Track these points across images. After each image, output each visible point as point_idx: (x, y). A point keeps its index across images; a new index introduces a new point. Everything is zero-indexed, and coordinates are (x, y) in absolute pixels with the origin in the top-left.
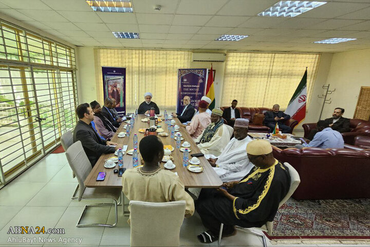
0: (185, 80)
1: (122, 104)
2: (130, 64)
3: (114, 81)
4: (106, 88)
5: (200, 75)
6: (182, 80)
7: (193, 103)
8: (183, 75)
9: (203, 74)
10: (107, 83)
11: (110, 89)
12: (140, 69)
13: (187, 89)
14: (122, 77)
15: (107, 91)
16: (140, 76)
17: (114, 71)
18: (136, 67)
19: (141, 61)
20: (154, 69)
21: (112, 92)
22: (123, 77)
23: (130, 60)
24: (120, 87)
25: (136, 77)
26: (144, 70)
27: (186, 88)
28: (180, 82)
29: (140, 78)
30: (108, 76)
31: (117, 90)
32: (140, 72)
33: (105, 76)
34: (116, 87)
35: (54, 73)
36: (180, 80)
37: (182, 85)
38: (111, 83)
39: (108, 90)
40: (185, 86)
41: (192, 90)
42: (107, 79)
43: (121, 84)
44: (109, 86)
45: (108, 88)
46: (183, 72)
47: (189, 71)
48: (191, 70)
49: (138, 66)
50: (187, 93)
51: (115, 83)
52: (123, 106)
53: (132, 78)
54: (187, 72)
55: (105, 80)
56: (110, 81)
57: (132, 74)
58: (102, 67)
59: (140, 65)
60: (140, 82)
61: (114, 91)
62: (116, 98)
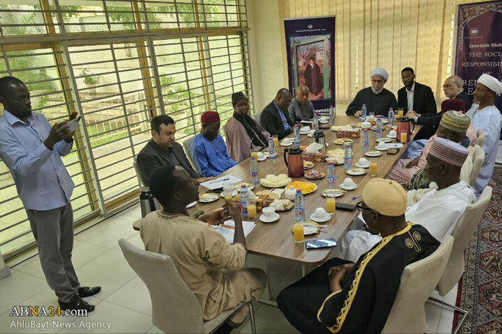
0: (474, 32)
1: (326, 94)
2: (347, 6)
3: (310, 47)
4: (294, 61)
6: (466, 33)
8: (469, 19)
10: (294, 51)
11: (301, 63)
12: (368, 14)
13: (479, 55)
14: (326, 38)
15: (295, 68)
16: (368, 29)
17: (310, 27)
18: (358, 12)
20: (398, 11)
21: (305, 69)
22: (329, 36)
24: (322, 57)
25: (357, 35)
26: (375, 18)
27: (477, 50)
28: (462, 37)
29: (367, 36)
30: (297, 38)
31: (316, 65)
32: (368, 21)
33: (292, 39)
35: (201, 41)
36: (462, 33)
37: (467, 42)
38: (304, 51)
39: (298, 66)
40: (472, 46)
41: (490, 54)
42: (296, 44)
43: (324, 52)
44: (300, 57)
45: (297, 63)
46: (470, 12)
47: (485, 7)
48: (491, 4)
49: (362, 9)
50: (479, 64)
51: (312, 50)
52: (330, 97)
53: (350, 36)
54: (481, 11)
55: (291, 45)
56: (301, 47)
57: (350, 28)
58: (285, 21)
59: (366, 6)
60: (367, 43)
61: (309, 66)
62: (314, 81)
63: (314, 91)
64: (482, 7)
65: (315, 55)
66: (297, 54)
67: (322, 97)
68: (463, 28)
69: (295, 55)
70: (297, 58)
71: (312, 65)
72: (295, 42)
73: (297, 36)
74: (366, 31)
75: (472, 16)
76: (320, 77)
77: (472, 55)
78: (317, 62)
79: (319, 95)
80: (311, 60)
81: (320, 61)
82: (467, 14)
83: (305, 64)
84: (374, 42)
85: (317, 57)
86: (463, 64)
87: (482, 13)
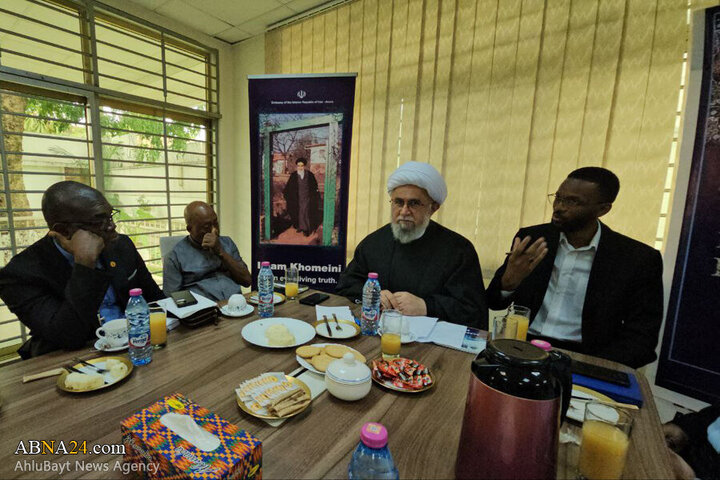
1: (328, 235)
2: (383, 58)
3: (299, 135)
4: (265, 162)
10: (267, 142)
11: (279, 167)
12: (428, 67)
14: (333, 119)
15: (265, 176)
16: (425, 103)
17: (301, 95)
18: (405, 66)
19: (430, 31)
21: (285, 179)
22: (340, 117)
23: (384, 39)
24: (322, 159)
25: (403, 111)
29: (424, 116)
30: (273, 118)
31: (309, 175)
32: (427, 82)
33: (262, 117)
34: (304, 158)
38: (285, 143)
39: (272, 174)
42: (270, 129)
43: (328, 149)
44: (277, 156)
45: (271, 166)
49: (417, 57)
51: (302, 142)
52: (335, 241)
53: (386, 119)
55: (261, 130)
56: (279, 136)
57: (387, 104)
58: (251, 81)
59: (426, 51)
60: (423, 133)
61: (294, 175)
62: (303, 206)
63: (303, 225)
65: (309, 152)
66: (271, 149)
67: (318, 241)
69: (267, 149)
70: (272, 157)
71: (301, 174)
72: (268, 124)
73: (274, 112)
74: (422, 106)
76: (316, 198)
78: (312, 169)
79: (313, 236)
80: (301, 164)
81: (318, 166)
83: (286, 170)
84: (439, 128)
85: (312, 157)
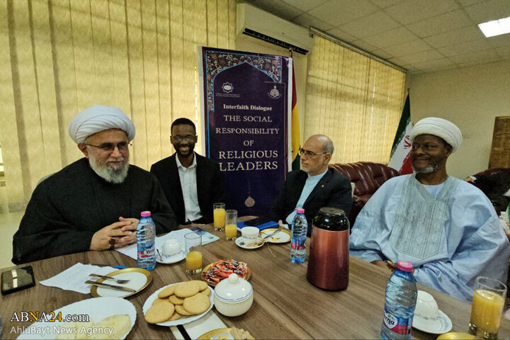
0: (228, 88)
5: (270, 74)
6: (218, 88)
7: (257, 159)
8: (219, 70)
9: (280, 73)
13: (236, 118)
27: (233, 112)
36: (211, 87)
37: (219, 102)
40: (228, 107)
41: (250, 119)
46: (218, 60)
47: (238, 57)
48: (246, 56)
50: (238, 131)
54: (233, 62)
64: (234, 56)
68: (212, 81)
74: (19, 40)
75: (223, 66)
77: (228, 118)
82: (216, 62)
84: (46, 71)
86: (218, 131)
87: (235, 64)
